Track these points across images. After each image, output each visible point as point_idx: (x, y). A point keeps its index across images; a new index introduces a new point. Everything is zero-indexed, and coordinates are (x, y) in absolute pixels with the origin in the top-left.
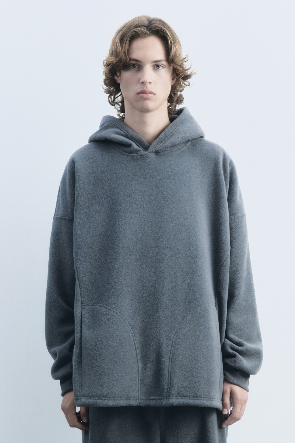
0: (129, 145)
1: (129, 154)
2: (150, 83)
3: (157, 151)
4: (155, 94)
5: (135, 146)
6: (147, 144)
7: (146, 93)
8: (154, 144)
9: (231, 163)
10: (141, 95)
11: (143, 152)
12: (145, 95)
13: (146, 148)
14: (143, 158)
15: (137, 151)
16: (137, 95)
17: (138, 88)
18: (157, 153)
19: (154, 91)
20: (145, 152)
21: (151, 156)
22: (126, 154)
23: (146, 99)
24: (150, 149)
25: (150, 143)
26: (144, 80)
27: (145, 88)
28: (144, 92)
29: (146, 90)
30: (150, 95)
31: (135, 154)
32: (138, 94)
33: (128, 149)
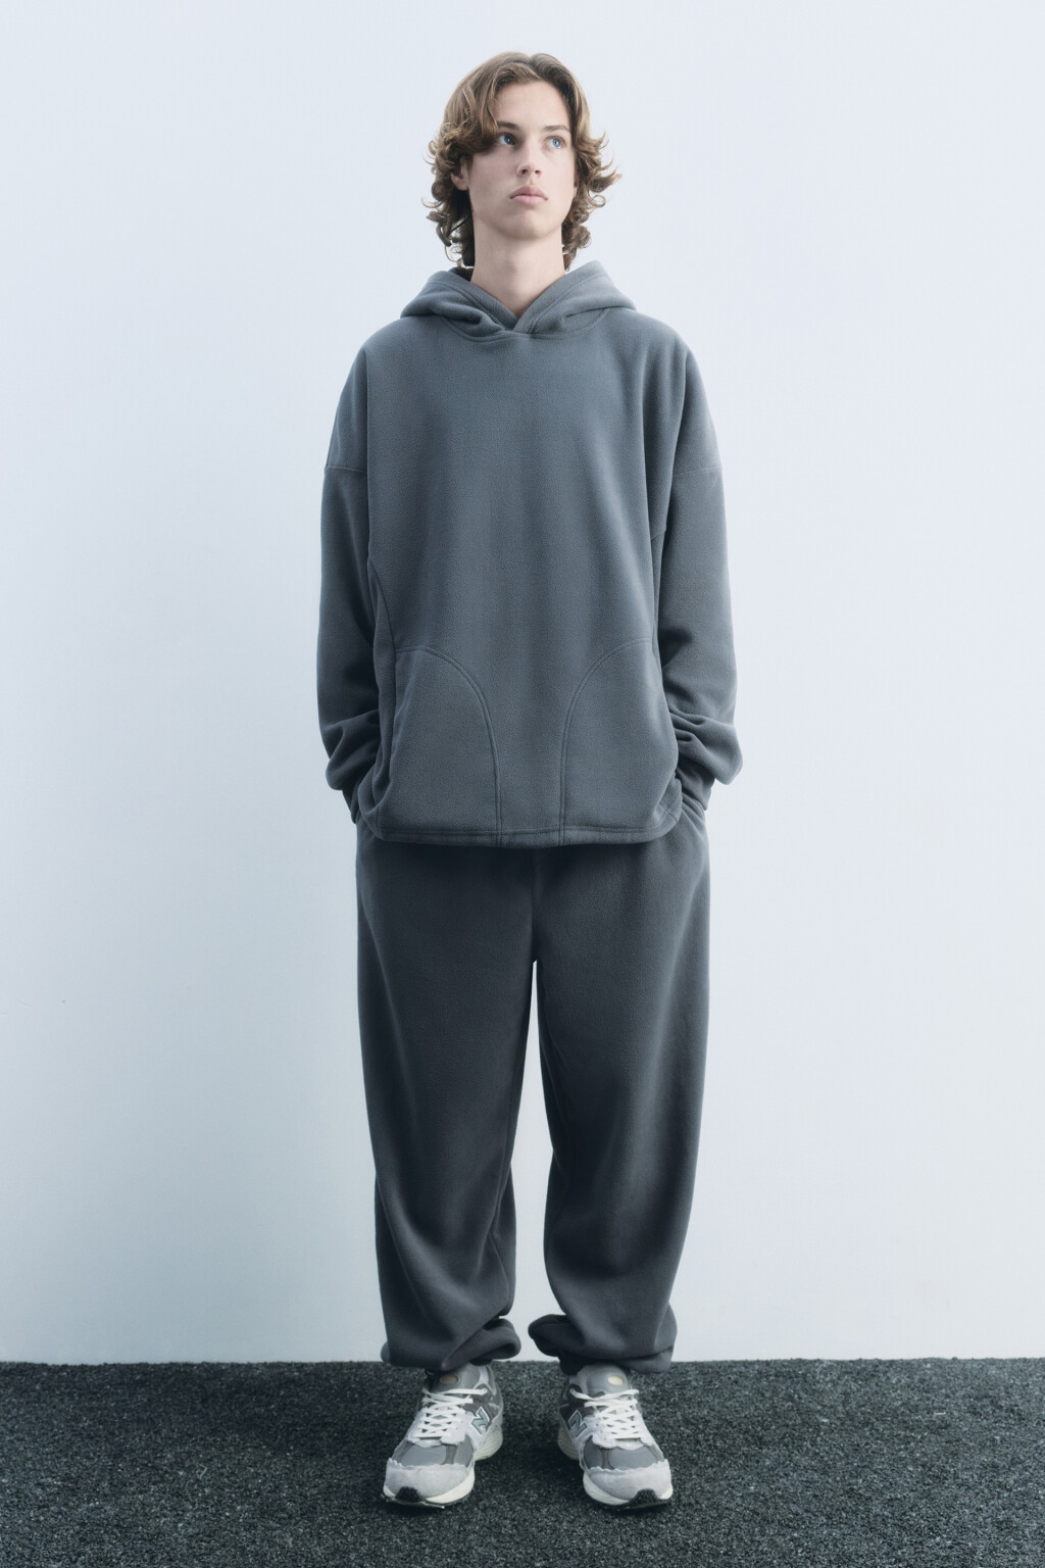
0: (476, 320)
1: (477, 338)
2: (537, 172)
3: (534, 329)
4: (546, 199)
5: (487, 320)
6: (513, 315)
7: (530, 195)
8: (527, 314)
9: (689, 358)
10: (519, 198)
11: (504, 332)
12: (527, 199)
13: (510, 325)
14: (504, 345)
15: (493, 331)
16: (510, 200)
17: (512, 184)
18: (534, 333)
19: (546, 193)
20: (509, 332)
21: (523, 340)
22: (472, 338)
23: (530, 207)
24: (521, 324)
25: (519, 314)
26: (526, 164)
27: (528, 183)
28: (526, 192)
29: (531, 187)
30: (537, 200)
31: (489, 337)
32: (512, 197)
33: (475, 327)
